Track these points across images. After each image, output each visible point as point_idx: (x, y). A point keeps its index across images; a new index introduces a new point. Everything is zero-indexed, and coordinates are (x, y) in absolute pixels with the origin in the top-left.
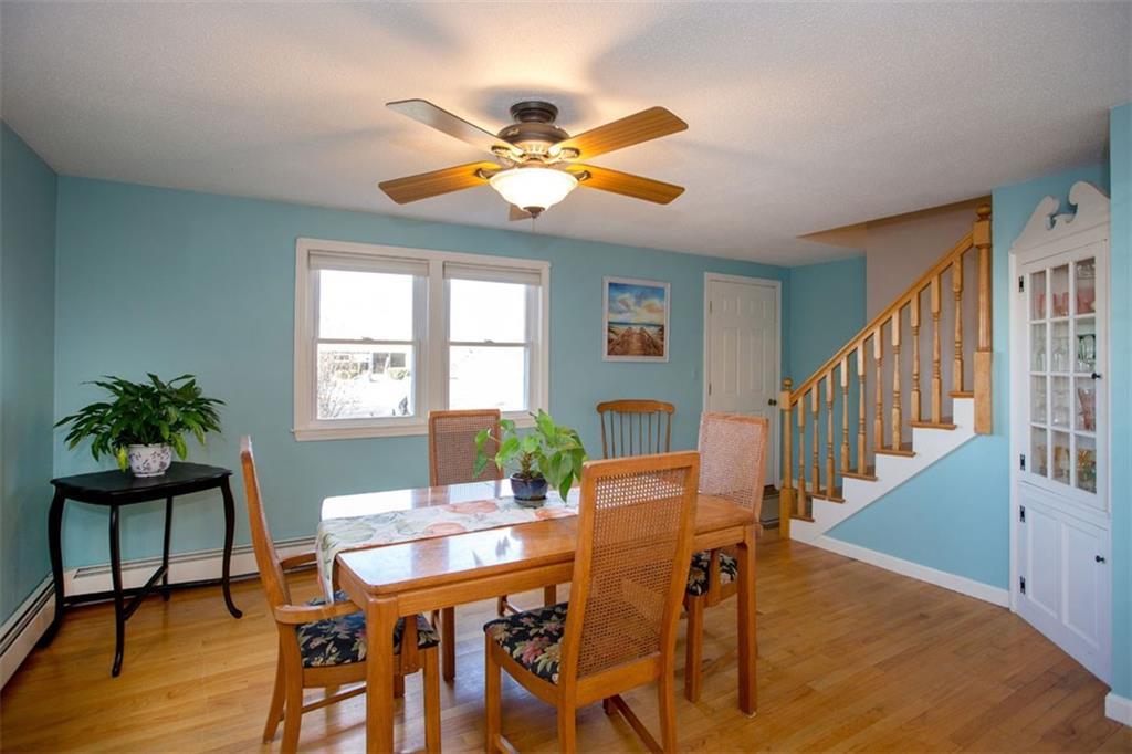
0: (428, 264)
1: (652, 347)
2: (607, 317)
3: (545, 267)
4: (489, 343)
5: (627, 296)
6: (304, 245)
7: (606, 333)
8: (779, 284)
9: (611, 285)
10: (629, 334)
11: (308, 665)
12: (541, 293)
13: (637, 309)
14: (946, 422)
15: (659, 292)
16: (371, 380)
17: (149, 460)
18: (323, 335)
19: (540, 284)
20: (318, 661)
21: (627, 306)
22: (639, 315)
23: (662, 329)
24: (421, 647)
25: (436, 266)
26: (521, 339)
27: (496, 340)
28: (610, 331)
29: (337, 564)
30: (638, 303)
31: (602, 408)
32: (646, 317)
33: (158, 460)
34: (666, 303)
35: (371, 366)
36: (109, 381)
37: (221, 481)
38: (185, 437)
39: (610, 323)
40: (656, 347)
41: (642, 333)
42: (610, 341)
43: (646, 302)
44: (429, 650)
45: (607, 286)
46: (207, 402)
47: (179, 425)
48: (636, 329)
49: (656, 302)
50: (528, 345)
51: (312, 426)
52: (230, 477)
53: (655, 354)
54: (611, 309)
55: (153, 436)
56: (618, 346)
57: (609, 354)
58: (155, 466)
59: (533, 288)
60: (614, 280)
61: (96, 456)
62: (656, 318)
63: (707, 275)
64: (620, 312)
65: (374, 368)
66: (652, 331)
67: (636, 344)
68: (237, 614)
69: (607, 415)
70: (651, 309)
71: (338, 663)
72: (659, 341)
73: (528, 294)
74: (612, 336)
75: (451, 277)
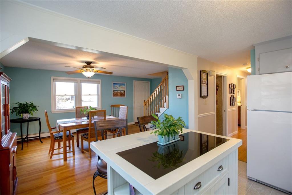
0: (77, 81)
1: (122, 95)
2: (113, 89)
3: (100, 81)
4: (90, 95)
5: (117, 85)
6: (53, 78)
7: (113, 92)
8: (149, 82)
9: (114, 83)
10: (118, 92)
11: (55, 139)
12: (100, 85)
13: (119, 88)
14: (164, 107)
15: (124, 84)
16: (70, 102)
17: (26, 116)
18: (57, 94)
19: (99, 84)
20: (57, 139)
21: (117, 87)
22: (120, 89)
23: (124, 91)
24: (71, 137)
25: (79, 81)
26: (96, 94)
27: (91, 94)
28: (114, 92)
29: (59, 126)
30: (119, 87)
31: (112, 106)
32: (121, 89)
33: (27, 116)
34: (125, 87)
35: (70, 99)
36: (18, 103)
37: (39, 119)
38: (33, 112)
39: (114, 91)
40: (123, 95)
41: (120, 92)
42: (114, 94)
43: (121, 86)
44: (73, 138)
45: (113, 84)
46: (36, 106)
47: (31, 110)
48: (119, 91)
49: (123, 86)
50: (98, 95)
51: (55, 111)
52: (40, 119)
53: (123, 96)
54: (114, 88)
55: (27, 112)
56: (115, 95)
57: (114, 96)
58: (27, 117)
59: (98, 84)
60: (114, 82)
61: (17, 115)
62: (123, 89)
63: (134, 81)
64: (116, 88)
65: (71, 99)
66: (122, 92)
67: (119, 94)
68: (42, 142)
69: (113, 107)
70: (122, 88)
71: (59, 139)
72: (124, 94)
73: (97, 86)
74: (114, 93)
75: (82, 83)
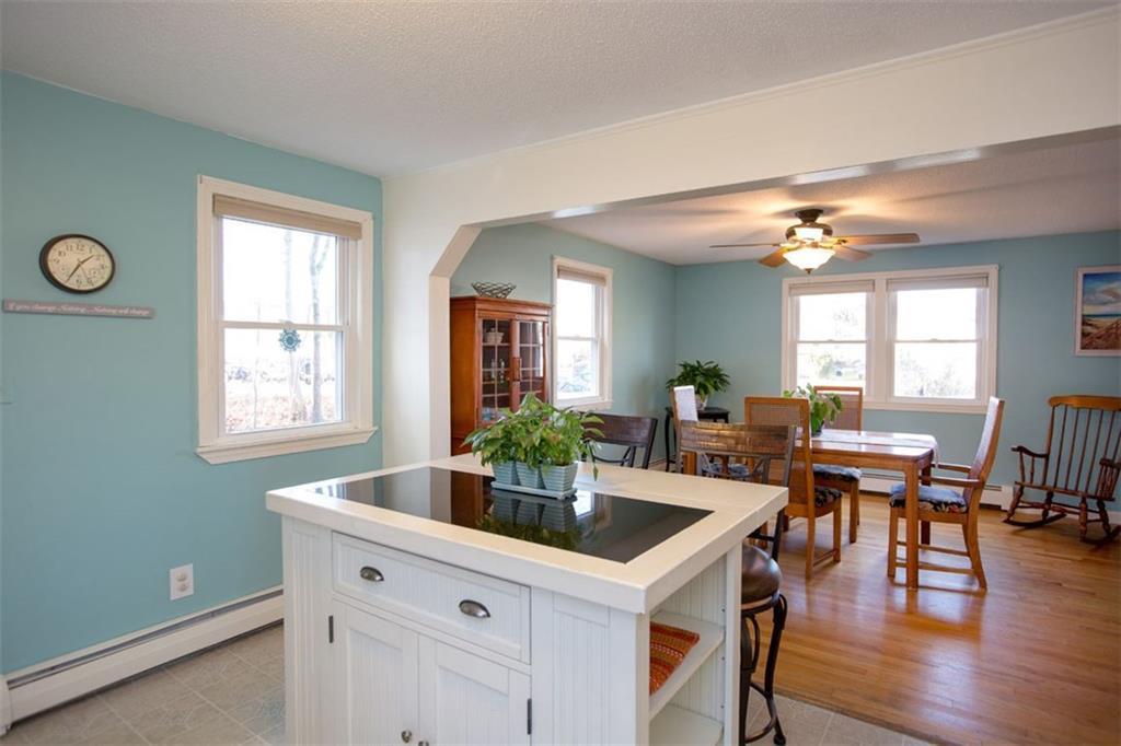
0: (873, 283)
2: (1081, 310)
4: (934, 341)
6: (786, 282)
7: (1079, 326)
10: (1119, 326)
19: (987, 286)
25: (881, 284)
28: (1085, 324)
31: (1055, 401)
37: (725, 416)
39: (1086, 316)
42: (1084, 335)
45: (1081, 277)
50: (978, 341)
54: (1087, 302)
56: (1099, 339)
57: (1083, 348)
59: (982, 290)
60: (1091, 271)
69: (1061, 409)
73: (978, 297)
74: (1089, 329)
75: (896, 290)
